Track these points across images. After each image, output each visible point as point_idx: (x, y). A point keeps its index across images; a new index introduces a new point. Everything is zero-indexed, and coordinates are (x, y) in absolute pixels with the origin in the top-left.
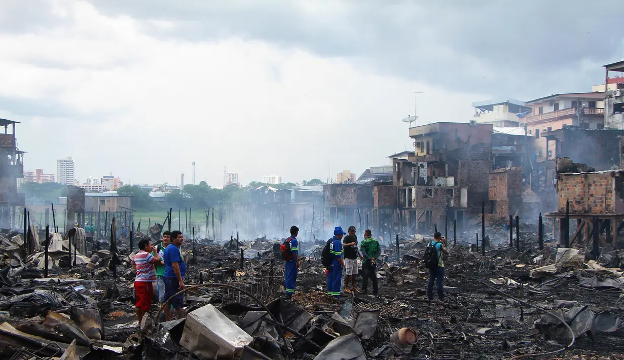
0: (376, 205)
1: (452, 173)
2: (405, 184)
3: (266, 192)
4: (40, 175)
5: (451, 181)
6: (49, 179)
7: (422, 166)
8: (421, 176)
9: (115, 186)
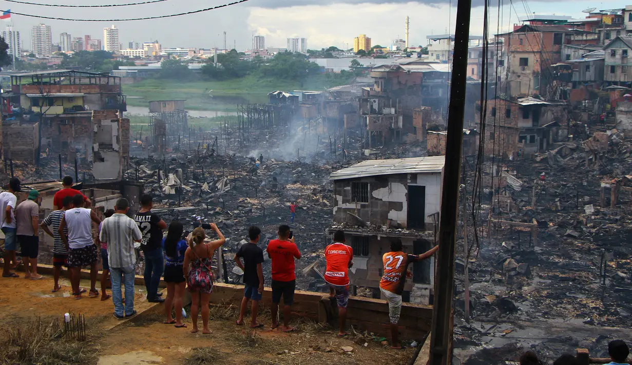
0: (345, 126)
1: (394, 106)
2: (364, 114)
3: (281, 97)
4: (88, 40)
5: (393, 111)
6: (97, 44)
7: (375, 101)
8: (374, 107)
9: (156, 52)
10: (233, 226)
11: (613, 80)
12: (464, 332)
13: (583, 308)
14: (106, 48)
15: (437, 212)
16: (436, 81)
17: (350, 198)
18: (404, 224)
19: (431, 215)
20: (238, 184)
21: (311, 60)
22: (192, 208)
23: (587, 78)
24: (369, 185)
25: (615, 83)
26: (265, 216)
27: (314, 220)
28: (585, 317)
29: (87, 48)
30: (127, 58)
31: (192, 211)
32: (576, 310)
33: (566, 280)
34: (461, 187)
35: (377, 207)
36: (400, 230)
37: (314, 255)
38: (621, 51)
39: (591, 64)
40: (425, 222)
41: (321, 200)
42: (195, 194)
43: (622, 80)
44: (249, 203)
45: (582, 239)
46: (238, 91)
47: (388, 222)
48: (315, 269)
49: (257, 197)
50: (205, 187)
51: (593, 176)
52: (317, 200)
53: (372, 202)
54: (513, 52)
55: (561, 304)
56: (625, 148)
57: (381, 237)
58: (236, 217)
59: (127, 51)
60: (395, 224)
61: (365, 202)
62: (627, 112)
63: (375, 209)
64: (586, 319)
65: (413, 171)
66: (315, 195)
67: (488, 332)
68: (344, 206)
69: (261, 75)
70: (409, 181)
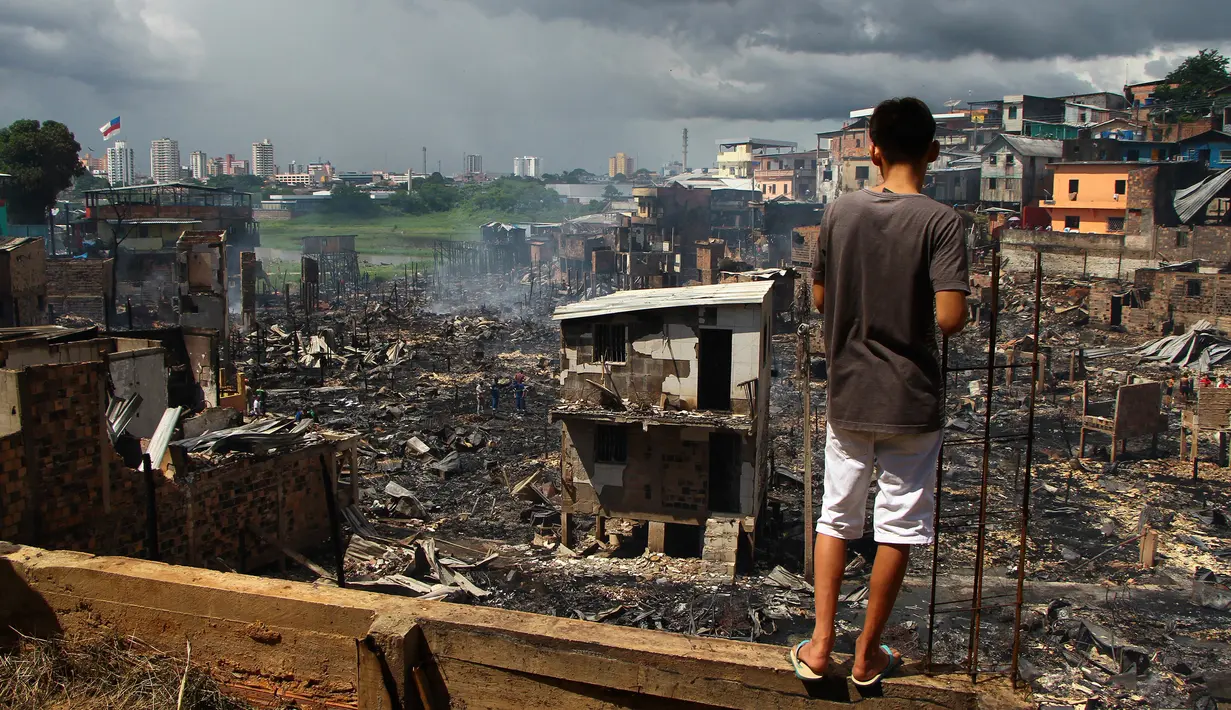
1: (668, 240)
2: (623, 250)
3: (499, 230)
4: (231, 161)
5: (666, 246)
6: (243, 166)
7: (639, 232)
8: (637, 240)
9: (326, 177)
10: (402, 415)
11: (993, 199)
12: (804, 600)
13: (1002, 548)
14: (255, 171)
15: (753, 378)
16: (731, 203)
17: (592, 354)
18: (693, 401)
19: (743, 384)
20: (422, 352)
21: (548, 186)
22: (341, 388)
23: (957, 196)
24: (627, 328)
25: (996, 204)
26: (457, 400)
27: (539, 405)
28: (1009, 564)
29: (229, 171)
30: (284, 184)
31: (341, 393)
32: (991, 551)
33: (963, 500)
34: (801, 329)
35: (642, 372)
36: (684, 412)
37: (535, 462)
38: (1005, 157)
39: (962, 175)
40: (732, 396)
41: (552, 376)
42: (350, 367)
43: (1007, 200)
44: (436, 380)
45: (973, 433)
46: (441, 230)
47: (663, 398)
48: (533, 485)
49: (449, 372)
50: (369, 356)
51: (972, 339)
52: (547, 376)
53: (631, 362)
54: (846, 159)
55: (964, 542)
56: (1017, 298)
57: (649, 426)
58: (409, 403)
59: (284, 176)
60: (677, 403)
61: (619, 361)
62: (1016, 246)
63: (637, 375)
64: (1010, 567)
65: (709, 302)
66: (543, 368)
67: (849, 599)
68: (580, 369)
69: (475, 207)
70: (702, 321)
